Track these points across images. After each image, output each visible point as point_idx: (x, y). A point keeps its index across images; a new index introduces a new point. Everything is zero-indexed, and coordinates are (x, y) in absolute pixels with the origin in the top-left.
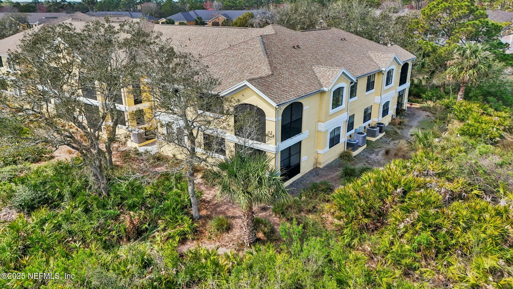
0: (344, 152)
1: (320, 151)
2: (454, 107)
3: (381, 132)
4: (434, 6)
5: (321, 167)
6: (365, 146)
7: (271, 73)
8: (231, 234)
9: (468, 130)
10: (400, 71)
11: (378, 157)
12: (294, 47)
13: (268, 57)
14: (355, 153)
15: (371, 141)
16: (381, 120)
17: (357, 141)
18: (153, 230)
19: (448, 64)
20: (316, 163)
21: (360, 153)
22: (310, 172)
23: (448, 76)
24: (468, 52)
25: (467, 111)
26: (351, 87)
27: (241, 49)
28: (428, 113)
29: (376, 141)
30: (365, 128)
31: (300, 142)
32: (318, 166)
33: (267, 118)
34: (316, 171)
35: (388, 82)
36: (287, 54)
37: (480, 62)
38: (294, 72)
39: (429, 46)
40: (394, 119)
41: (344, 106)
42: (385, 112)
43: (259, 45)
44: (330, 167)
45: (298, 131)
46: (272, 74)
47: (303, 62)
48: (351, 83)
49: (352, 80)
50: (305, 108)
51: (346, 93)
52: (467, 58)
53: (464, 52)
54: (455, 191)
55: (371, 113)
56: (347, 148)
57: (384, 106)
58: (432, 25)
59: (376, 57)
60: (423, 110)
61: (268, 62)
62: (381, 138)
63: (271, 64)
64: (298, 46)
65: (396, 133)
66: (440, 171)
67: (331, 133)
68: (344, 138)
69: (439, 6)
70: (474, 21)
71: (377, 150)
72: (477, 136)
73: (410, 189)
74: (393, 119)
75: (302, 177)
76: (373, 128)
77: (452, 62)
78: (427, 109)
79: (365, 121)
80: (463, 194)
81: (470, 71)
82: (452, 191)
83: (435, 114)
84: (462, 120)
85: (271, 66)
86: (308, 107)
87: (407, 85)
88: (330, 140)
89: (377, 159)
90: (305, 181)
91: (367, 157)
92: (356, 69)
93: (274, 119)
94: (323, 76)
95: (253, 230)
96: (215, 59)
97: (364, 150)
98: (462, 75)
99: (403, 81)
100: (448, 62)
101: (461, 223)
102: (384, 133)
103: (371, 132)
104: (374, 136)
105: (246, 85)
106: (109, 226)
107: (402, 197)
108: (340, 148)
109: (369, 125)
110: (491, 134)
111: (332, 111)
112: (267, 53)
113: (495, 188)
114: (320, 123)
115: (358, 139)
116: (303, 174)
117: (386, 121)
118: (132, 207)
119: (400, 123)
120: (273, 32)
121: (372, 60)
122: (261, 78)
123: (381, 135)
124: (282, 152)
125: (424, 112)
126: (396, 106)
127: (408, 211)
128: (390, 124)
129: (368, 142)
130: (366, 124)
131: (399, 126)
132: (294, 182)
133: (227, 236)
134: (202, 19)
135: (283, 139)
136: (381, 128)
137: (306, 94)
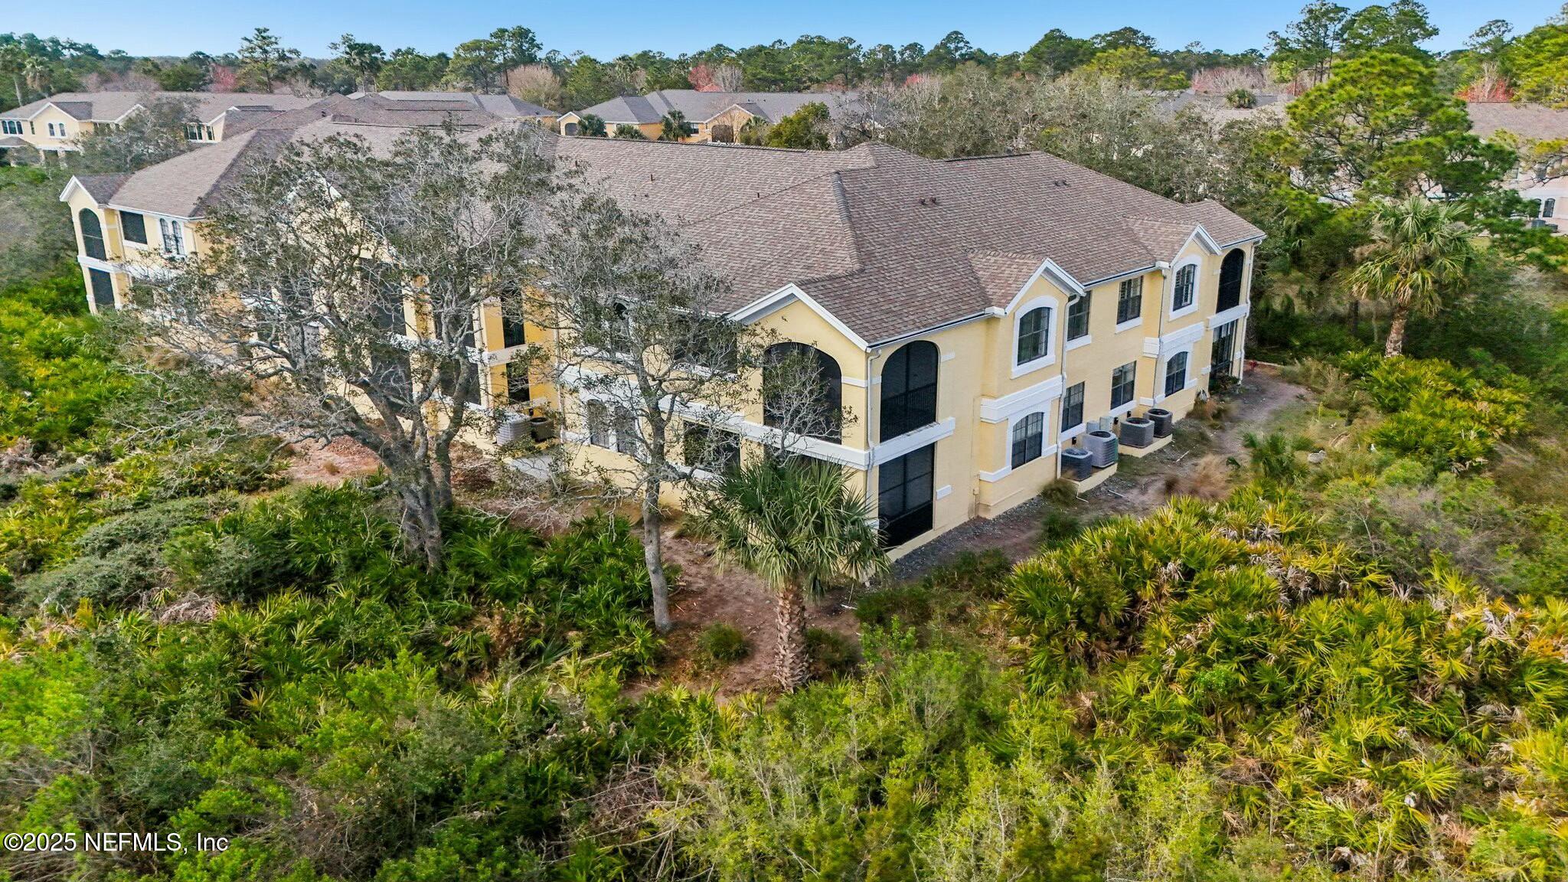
0: (1056, 481)
1: (986, 475)
2: (1374, 373)
3: (1159, 432)
4: (1321, 96)
5: (990, 516)
6: (1112, 470)
7: (857, 266)
8: (747, 668)
9: (1400, 433)
10: (1219, 271)
11: (1145, 498)
12: (923, 203)
13: (853, 228)
14: (1083, 486)
15: (1130, 457)
16: (1161, 401)
17: (1090, 453)
18: (555, 653)
19: (1357, 256)
20: (977, 506)
21: (1098, 487)
22: (961, 530)
23: (1355, 288)
24: (1409, 223)
25: (1406, 385)
26: (1071, 308)
27: (786, 204)
28: (1302, 391)
29: (1145, 457)
30: (1116, 421)
31: (931, 448)
32: (983, 515)
33: (844, 379)
34: (976, 526)
35: (1182, 297)
36: (904, 220)
37: (1443, 253)
38: (919, 265)
39: (1307, 205)
40: (1203, 402)
41: (1051, 358)
42: (1175, 381)
43: (830, 197)
44: (1013, 519)
45: (928, 416)
46: (862, 271)
47: (944, 242)
48: (1071, 299)
49: (1072, 290)
50: (944, 358)
51: (1057, 324)
52: (1405, 239)
53: (1399, 222)
54: (1318, 572)
55: (1133, 383)
56: (1062, 472)
57: (1170, 364)
58: (1319, 146)
59: (1146, 231)
60: (1290, 382)
61: (851, 240)
62: (1161, 451)
63: (859, 245)
64: (934, 201)
65: (1203, 438)
66: (1292, 528)
67: (1016, 429)
68: (1054, 443)
69: (1334, 96)
70: (1431, 140)
71: (1145, 480)
72: (1422, 450)
73: (1203, 563)
74: (1199, 402)
75: (939, 540)
76: (1138, 421)
77: (1367, 250)
78: (1300, 379)
79: (1115, 403)
80: (1342, 581)
81: (1415, 274)
82: (1312, 574)
83: (1320, 392)
84: (1392, 409)
85: (858, 250)
86: (952, 355)
87: (1242, 310)
88: (1014, 445)
89: (1143, 502)
90: (945, 549)
91: (1117, 497)
92: (1088, 262)
93: (862, 383)
94: (993, 277)
95: (802, 653)
96: (719, 231)
97: (1110, 479)
98: (1391, 285)
99: (1227, 297)
100: (1358, 250)
101: (1317, 643)
102: (1169, 439)
103: (1132, 433)
104: (1139, 443)
105: (792, 295)
106: (447, 639)
107: (1183, 585)
108: (1043, 470)
109: (1129, 414)
110: (1463, 445)
111: (1017, 370)
112: (850, 217)
114: (985, 400)
115: (1092, 450)
116: (940, 533)
117: (1179, 406)
118: (507, 596)
119: (1218, 415)
120: (870, 163)
121: (1135, 241)
122: (831, 278)
123: (1160, 443)
124: (881, 466)
125: (1293, 387)
126: (1208, 369)
127: (1194, 617)
128: (1189, 415)
129: (1123, 461)
130: (1121, 411)
131: (1213, 421)
132: (915, 552)
133: (737, 671)
134: (682, 117)
135: (885, 436)
136: (1160, 423)
137: (947, 322)
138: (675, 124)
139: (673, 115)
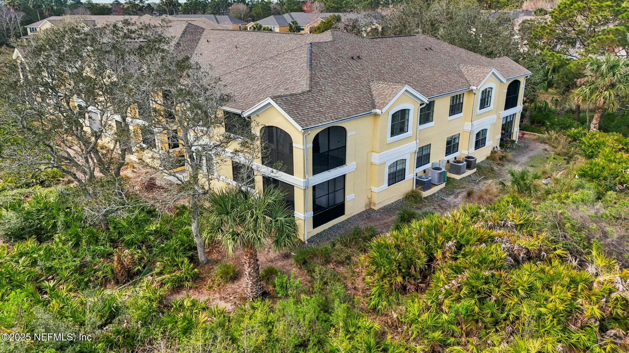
0: (413, 191)
1: (374, 189)
2: (583, 139)
3: (469, 167)
4: (566, 7)
5: (376, 208)
6: (443, 185)
7: (308, 89)
8: (235, 286)
9: (591, 169)
10: (506, 90)
11: (456, 200)
12: (352, 58)
13: (311, 70)
14: (426, 194)
15: (454, 179)
16: (472, 152)
17: (430, 178)
18: (148, 273)
19: (578, 83)
20: (370, 203)
21: (434, 194)
22: (360, 215)
23: (576, 98)
24: (604, 67)
25: (598, 145)
26: (421, 109)
27: (284, 59)
28: (547, 147)
29: (461, 179)
30: (448, 162)
31: (344, 176)
32: (373, 208)
33: (294, 145)
34: (368, 213)
35: (484, 103)
36: (341, 66)
37: (620, 82)
38: (342, 88)
39: (555, 59)
40: (496, 152)
41: (410, 132)
42: (480, 143)
43: (305, 55)
44: (388, 210)
45: (341, 162)
46: (310, 91)
47: (359, 77)
48: (421, 105)
49: (422, 101)
50: (349, 134)
51: (413, 117)
52: (602, 75)
53: (599, 67)
54: (530, 248)
55: (458, 143)
56: (416, 187)
57: (478, 135)
58: (565, 31)
59: (468, 71)
60: (541, 143)
61: (309, 76)
62: (469, 176)
63: (311, 79)
64: (359, 57)
65: (492, 170)
66: (521, 222)
67: (390, 167)
68: (412, 173)
69: (572, 7)
70: (618, 27)
71: (459, 190)
72: (602, 178)
73: (468, 242)
74: (493, 152)
75: (347, 220)
76: (459, 162)
77: (583, 80)
78: (547, 141)
79: (448, 152)
80: (543, 253)
81: (606, 92)
82: (527, 249)
83: (555, 148)
84: (590, 157)
85: (311, 81)
86: (354, 133)
87: (518, 109)
88: (389, 175)
89: (455, 202)
90: (349, 225)
91: (443, 199)
92: (434, 86)
93: (301, 146)
94: (380, 94)
95: (257, 281)
96: (252, 71)
97: (441, 190)
98: (594, 97)
99: (511, 102)
100: (579, 80)
101: (520, 291)
102: (475, 170)
103: (455, 167)
104: (458, 173)
105: (269, 103)
106: (95, 265)
107: (455, 253)
108: (406, 186)
109: (455, 158)
110: (622, 177)
111: (390, 139)
112: (311, 65)
113: (584, 249)
114: (373, 153)
115: (434, 176)
116: (349, 217)
117: (481, 155)
118: (129, 245)
119: (502, 158)
120: (330, 39)
121: (462, 76)
122: (292, 95)
123: (469, 172)
124: (314, 187)
125: (542, 145)
126: (499, 136)
127: (458, 270)
128: (488, 158)
129: (449, 181)
130: (451, 157)
131: (499, 162)
132: (334, 226)
133: (230, 287)
134: (297, 24)
135: (315, 172)
136: (470, 163)
137: (349, 117)
138: (293, 26)
139: (293, 23)
